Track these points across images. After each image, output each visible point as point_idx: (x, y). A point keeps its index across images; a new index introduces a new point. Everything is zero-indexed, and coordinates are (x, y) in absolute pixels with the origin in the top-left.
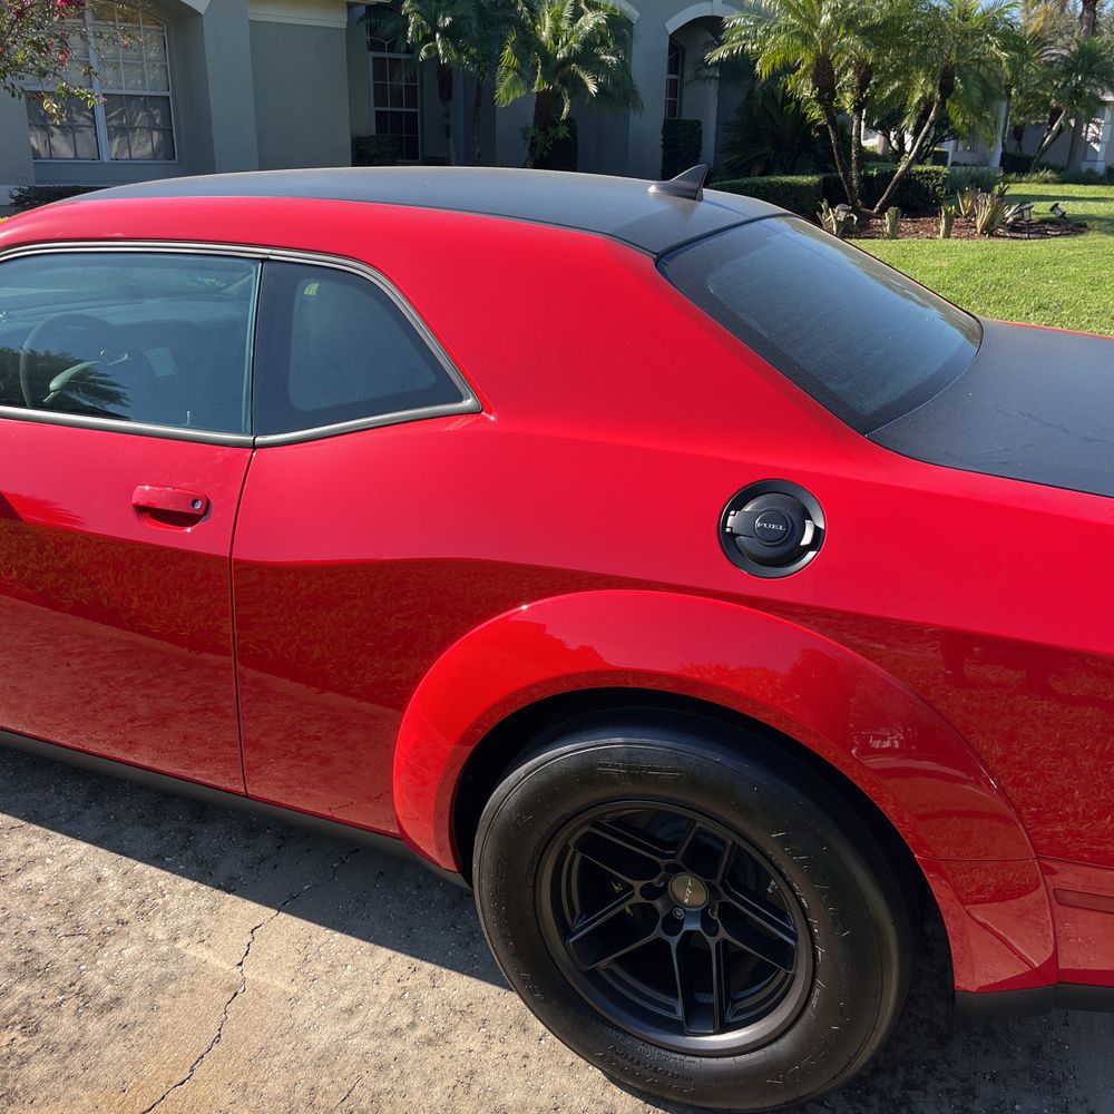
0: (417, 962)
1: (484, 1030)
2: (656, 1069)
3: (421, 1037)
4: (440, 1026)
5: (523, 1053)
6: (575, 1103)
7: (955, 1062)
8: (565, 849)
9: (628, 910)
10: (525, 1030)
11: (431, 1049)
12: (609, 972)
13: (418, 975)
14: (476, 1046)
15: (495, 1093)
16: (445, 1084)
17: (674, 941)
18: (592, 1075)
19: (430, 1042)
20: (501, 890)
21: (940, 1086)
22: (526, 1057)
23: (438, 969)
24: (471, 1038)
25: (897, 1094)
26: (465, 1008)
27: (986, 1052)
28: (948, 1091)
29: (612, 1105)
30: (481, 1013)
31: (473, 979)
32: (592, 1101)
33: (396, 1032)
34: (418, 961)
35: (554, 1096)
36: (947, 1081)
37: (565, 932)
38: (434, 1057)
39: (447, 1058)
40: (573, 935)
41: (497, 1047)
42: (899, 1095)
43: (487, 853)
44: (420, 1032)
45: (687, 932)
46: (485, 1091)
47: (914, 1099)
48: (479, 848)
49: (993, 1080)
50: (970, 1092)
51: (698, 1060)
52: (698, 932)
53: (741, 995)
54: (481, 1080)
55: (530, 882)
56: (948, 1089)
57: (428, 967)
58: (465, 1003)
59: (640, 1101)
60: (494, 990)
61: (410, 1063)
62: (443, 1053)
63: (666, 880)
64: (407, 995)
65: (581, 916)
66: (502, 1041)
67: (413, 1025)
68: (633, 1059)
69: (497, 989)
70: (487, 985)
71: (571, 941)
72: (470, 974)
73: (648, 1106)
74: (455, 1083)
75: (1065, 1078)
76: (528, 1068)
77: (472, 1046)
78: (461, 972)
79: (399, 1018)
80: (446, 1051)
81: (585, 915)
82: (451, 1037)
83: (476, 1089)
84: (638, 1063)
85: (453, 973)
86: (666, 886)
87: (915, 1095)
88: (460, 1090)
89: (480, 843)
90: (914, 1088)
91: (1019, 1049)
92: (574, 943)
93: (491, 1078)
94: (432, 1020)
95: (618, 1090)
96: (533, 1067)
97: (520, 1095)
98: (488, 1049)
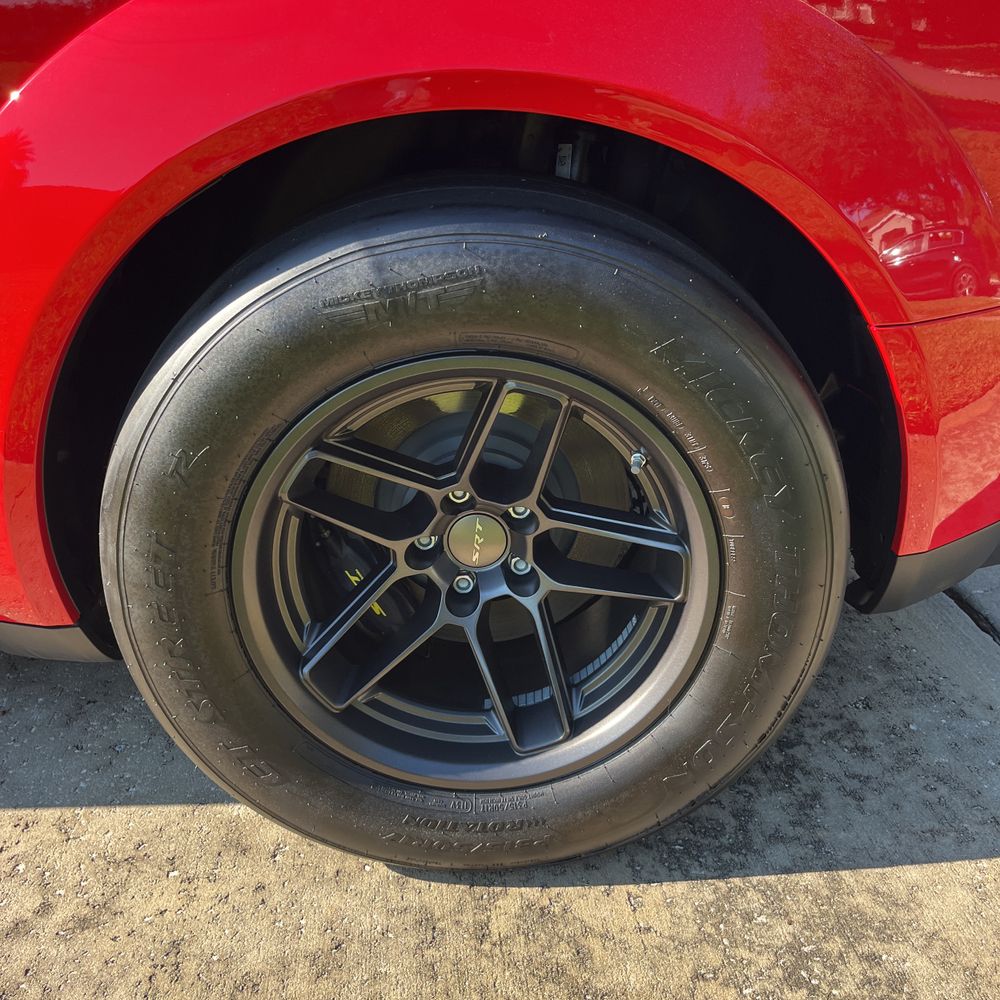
0: (27, 814)
1: (176, 873)
2: (484, 826)
3: (65, 923)
4: (96, 893)
5: (253, 883)
6: (366, 926)
7: (817, 702)
8: (275, 503)
9: (377, 609)
10: (244, 851)
11: (89, 934)
12: (373, 704)
13: (33, 832)
14: (170, 900)
15: (227, 960)
16: (133, 979)
17: (470, 624)
18: (376, 877)
19: (83, 923)
20: (169, 610)
21: (818, 732)
22: (260, 888)
23: (68, 813)
24: (155, 895)
25: (778, 758)
26: (133, 853)
27: (841, 680)
28: (831, 735)
29: (423, 909)
30: (162, 850)
31: (133, 809)
32: (390, 913)
33: (18, 929)
34: (30, 811)
35: (329, 926)
36: (823, 725)
37: (293, 659)
38: (97, 945)
39: (123, 937)
40: (307, 660)
41: (207, 891)
42: (782, 759)
43: (130, 546)
44: (61, 914)
45: (488, 603)
46: (208, 964)
47: (800, 756)
48: (112, 549)
49: (867, 706)
50: (852, 728)
51: (547, 789)
52: (507, 597)
53: (583, 674)
54: (195, 949)
55: (221, 584)
56: (830, 733)
57: (49, 815)
58: (130, 846)
59: (462, 887)
60: (174, 811)
61: (57, 968)
62: (114, 933)
63: (441, 532)
64: (21, 867)
65: (312, 627)
66: (212, 878)
67: (45, 909)
68: (444, 824)
69: (178, 809)
70: (160, 808)
71: (306, 670)
72: (128, 802)
73: (477, 889)
74: (149, 971)
75: (937, 682)
76: (270, 903)
77: (162, 904)
78: (110, 803)
79: (15, 907)
80: (119, 927)
81: (319, 625)
82: (122, 902)
83: (190, 967)
84: (454, 827)
85: (97, 810)
86: (439, 546)
87: (799, 752)
88: (163, 981)
89: (111, 539)
90: (791, 745)
91: (870, 667)
92: (312, 671)
93: (212, 940)
94: (79, 888)
95: (423, 884)
96: (277, 898)
97: (271, 948)
98: (192, 898)
